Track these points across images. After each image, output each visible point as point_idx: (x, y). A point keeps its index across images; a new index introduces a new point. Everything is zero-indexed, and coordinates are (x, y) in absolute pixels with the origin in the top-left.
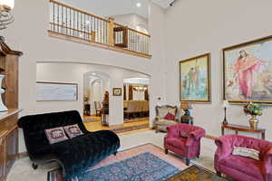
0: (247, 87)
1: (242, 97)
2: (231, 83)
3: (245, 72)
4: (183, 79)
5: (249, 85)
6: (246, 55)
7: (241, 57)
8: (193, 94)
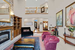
0: (72, 21)
1: (71, 25)
2: (68, 19)
3: (72, 15)
4: (57, 19)
5: (73, 20)
6: (72, 8)
7: (71, 9)
8: (59, 24)
